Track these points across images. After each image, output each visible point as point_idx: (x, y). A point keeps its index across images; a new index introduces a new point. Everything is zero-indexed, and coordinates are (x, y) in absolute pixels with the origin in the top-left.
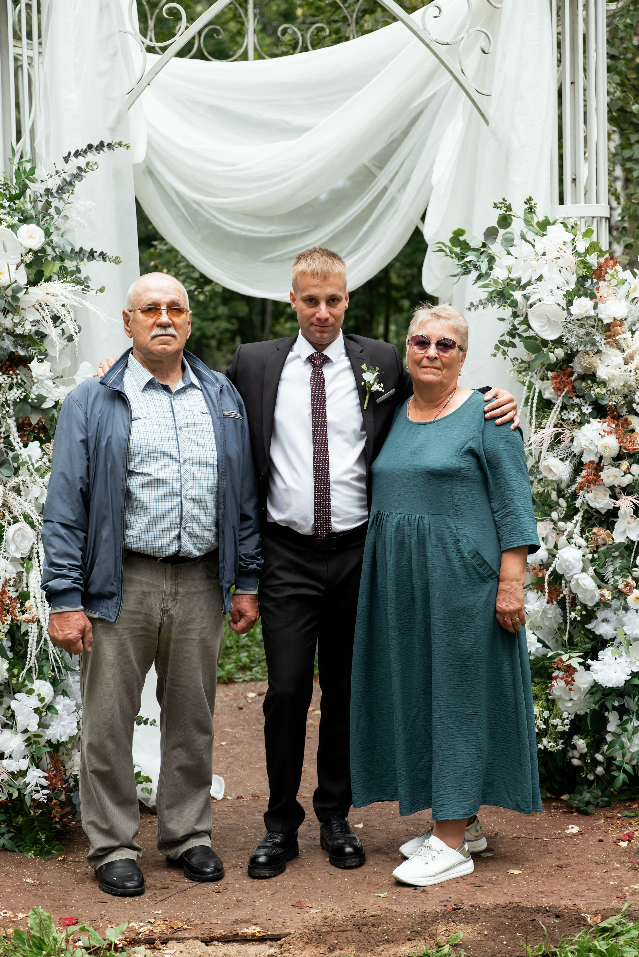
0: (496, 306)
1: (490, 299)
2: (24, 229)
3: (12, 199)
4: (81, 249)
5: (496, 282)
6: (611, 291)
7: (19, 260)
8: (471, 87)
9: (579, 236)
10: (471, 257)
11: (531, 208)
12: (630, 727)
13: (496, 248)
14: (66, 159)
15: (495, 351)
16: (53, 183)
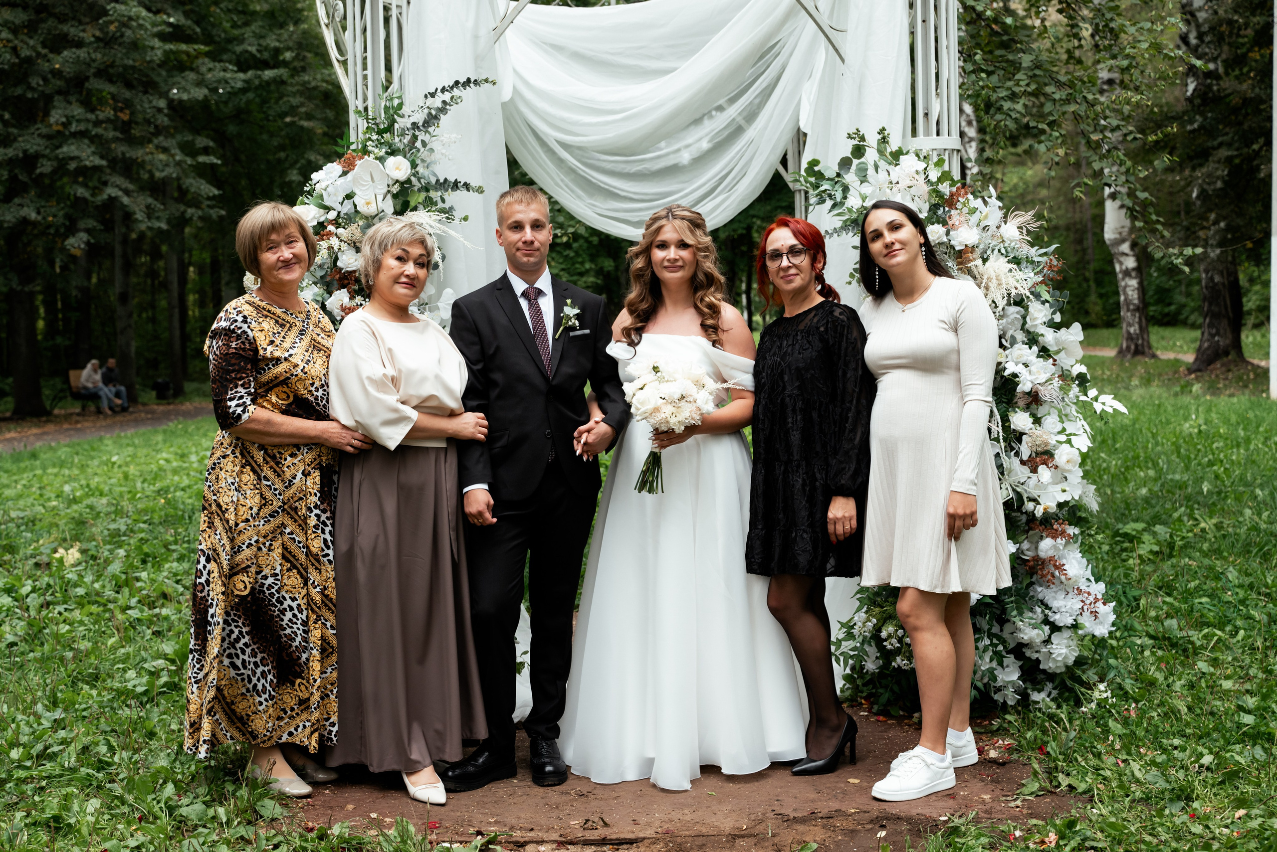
0: (851, 234)
1: (845, 227)
2: (391, 160)
3: (380, 132)
4: (446, 180)
5: (850, 210)
6: (963, 219)
7: (386, 189)
8: (825, 23)
9: (931, 166)
10: (825, 186)
11: (884, 138)
12: (981, 645)
13: (850, 178)
14: (433, 95)
15: (849, 279)
16: (420, 118)
